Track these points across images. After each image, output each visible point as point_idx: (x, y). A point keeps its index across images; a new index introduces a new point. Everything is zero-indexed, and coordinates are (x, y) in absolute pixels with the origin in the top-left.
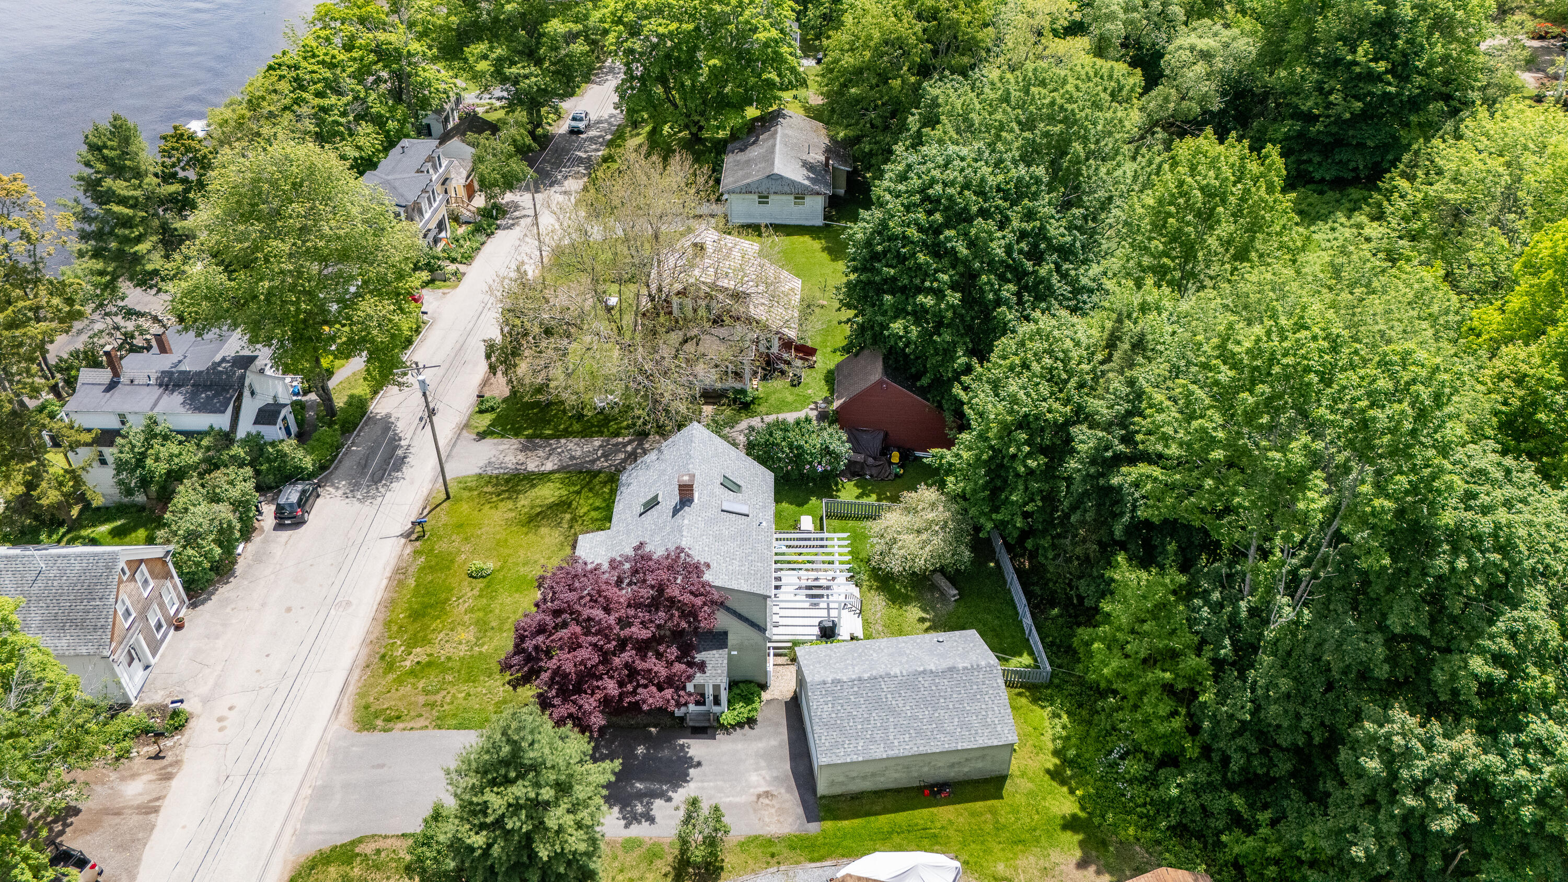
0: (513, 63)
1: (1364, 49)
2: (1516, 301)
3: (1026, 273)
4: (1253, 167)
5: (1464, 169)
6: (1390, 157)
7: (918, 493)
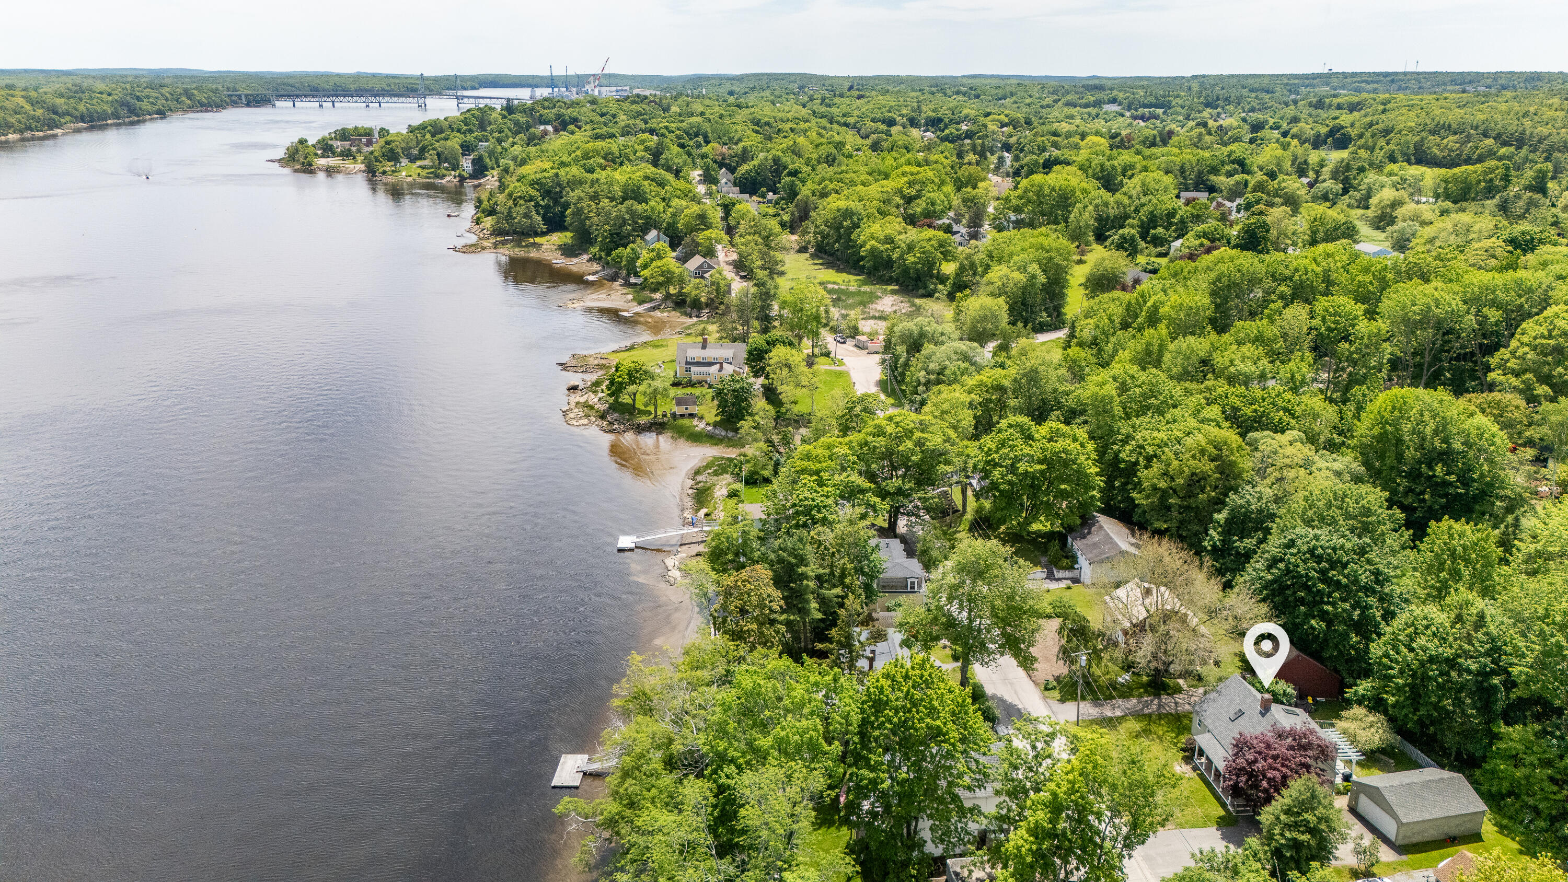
7: (1352, 711)
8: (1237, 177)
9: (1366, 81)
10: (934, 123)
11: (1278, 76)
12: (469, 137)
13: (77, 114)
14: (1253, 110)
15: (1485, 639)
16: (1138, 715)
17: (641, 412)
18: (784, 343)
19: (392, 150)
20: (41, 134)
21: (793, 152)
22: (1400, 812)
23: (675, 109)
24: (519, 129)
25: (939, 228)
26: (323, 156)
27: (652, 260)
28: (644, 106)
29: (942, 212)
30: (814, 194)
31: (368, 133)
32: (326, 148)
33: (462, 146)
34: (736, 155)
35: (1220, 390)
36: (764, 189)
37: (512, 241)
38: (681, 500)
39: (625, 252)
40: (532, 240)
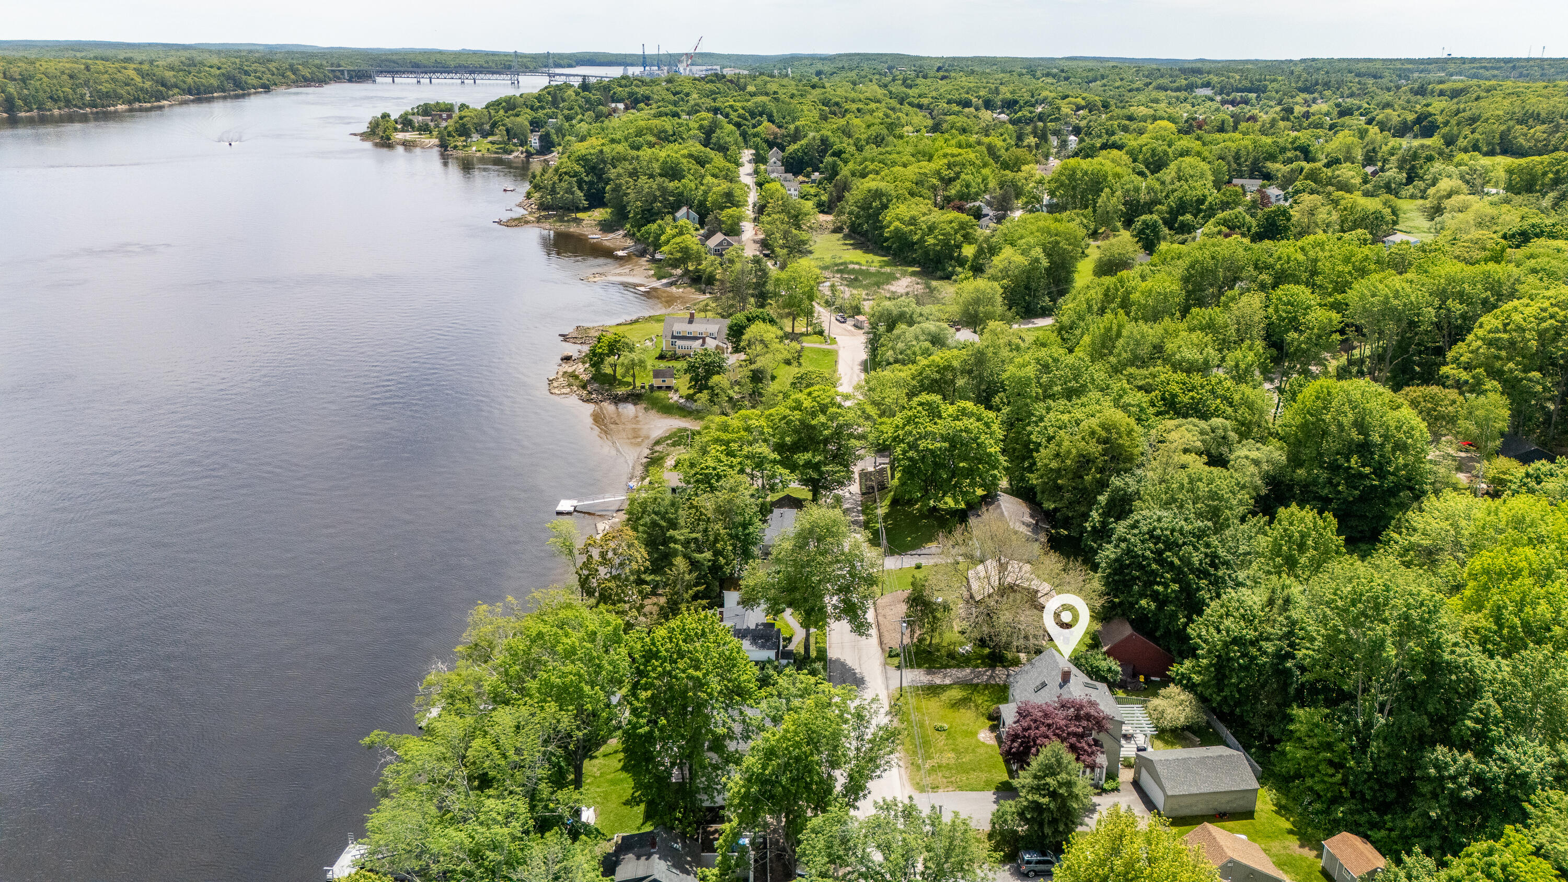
0: (826, 465)
1: (1354, 461)
2: (1467, 592)
3: (1210, 575)
4: (1320, 523)
5: (1428, 528)
6: (1382, 523)
7: (1168, 690)
8: (1294, 165)
9: (1485, 68)
10: (1010, 105)
11: (1391, 60)
12: (541, 113)
13: (185, 87)
14: (1352, 95)
15: (1285, 622)
16: (964, 684)
17: (621, 383)
18: (764, 320)
19: (464, 125)
20: (149, 105)
21: (843, 132)
22: (1168, 785)
23: (751, 88)
24: (590, 105)
25: (968, 212)
26: (403, 131)
27: (674, 237)
28: (719, 85)
29: (977, 194)
30: (853, 174)
31: (449, 109)
32: (406, 123)
33: (531, 123)
34: (789, 135)
35: (1162, 377)
36: (809, 169)
37: (555, 215)
38: (634, 468)
39: (653, 227)
40: (573, 215)
